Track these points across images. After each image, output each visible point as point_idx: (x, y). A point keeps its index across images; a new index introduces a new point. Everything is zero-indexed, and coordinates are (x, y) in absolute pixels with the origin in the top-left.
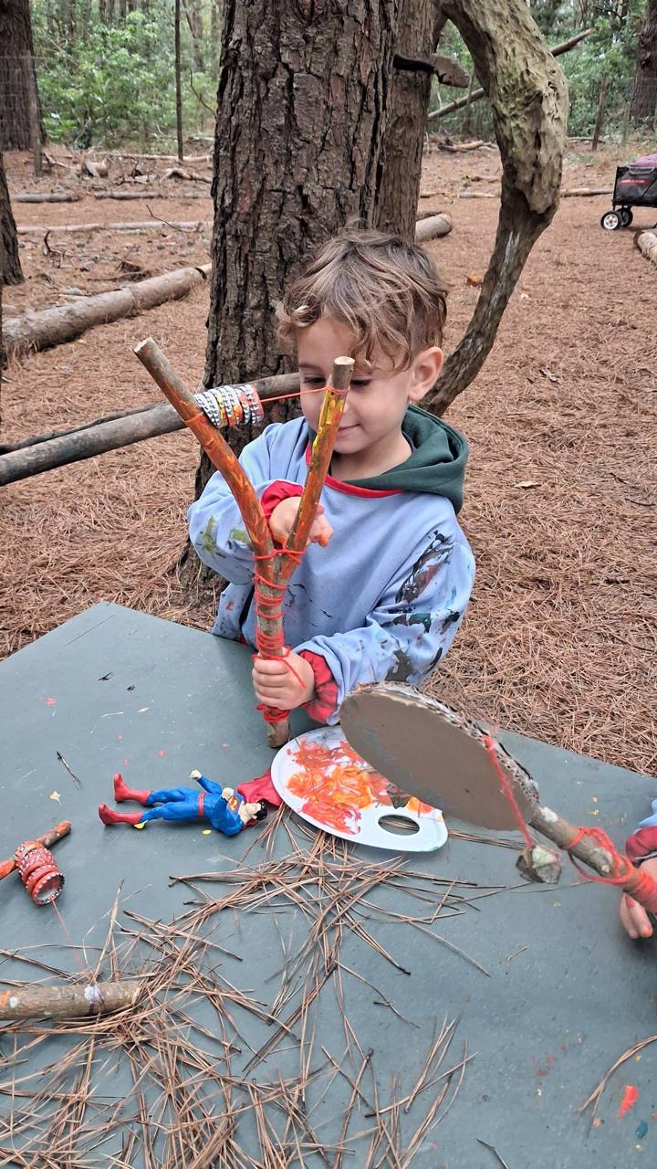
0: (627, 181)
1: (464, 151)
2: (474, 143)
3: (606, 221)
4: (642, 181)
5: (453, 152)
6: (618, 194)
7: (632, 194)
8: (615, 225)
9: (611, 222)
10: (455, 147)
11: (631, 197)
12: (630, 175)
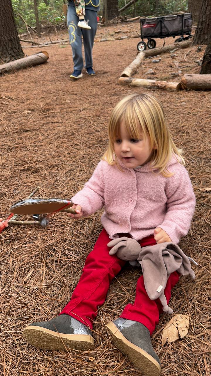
0: (146, 26)
1: (131, 21)
2: (137, 18)
3: (139, 47)
4: (153, 25)
5: (127, 22)
6: (142, 33)
7: (148, 32)
8: (143, 48)
9: (142, 47)
10: (128, 20)
11: (149, 34)
12: (147, 23)
